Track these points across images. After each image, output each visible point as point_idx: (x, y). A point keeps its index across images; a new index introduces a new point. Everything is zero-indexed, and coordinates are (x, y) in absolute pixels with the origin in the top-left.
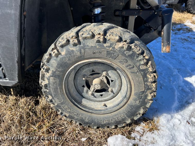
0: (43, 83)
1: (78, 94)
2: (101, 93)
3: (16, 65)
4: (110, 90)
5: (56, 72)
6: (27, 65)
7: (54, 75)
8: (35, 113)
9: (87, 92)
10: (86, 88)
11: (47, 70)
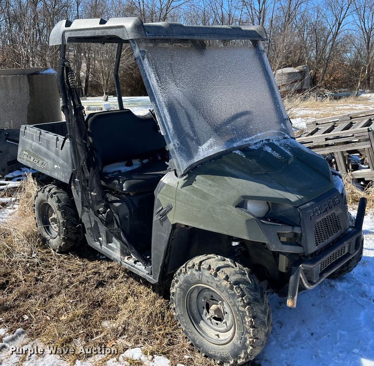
0: (173, 290)
1: (198, 314)
2: (217, 322)
3: (160, 269)
4: (224, 321)
5: (182, 286)
6: (169, 270)
7: (180, 287)
8: (163, 317)
9: (206, 315)
10: (205, 311)
11: (177, 281)
